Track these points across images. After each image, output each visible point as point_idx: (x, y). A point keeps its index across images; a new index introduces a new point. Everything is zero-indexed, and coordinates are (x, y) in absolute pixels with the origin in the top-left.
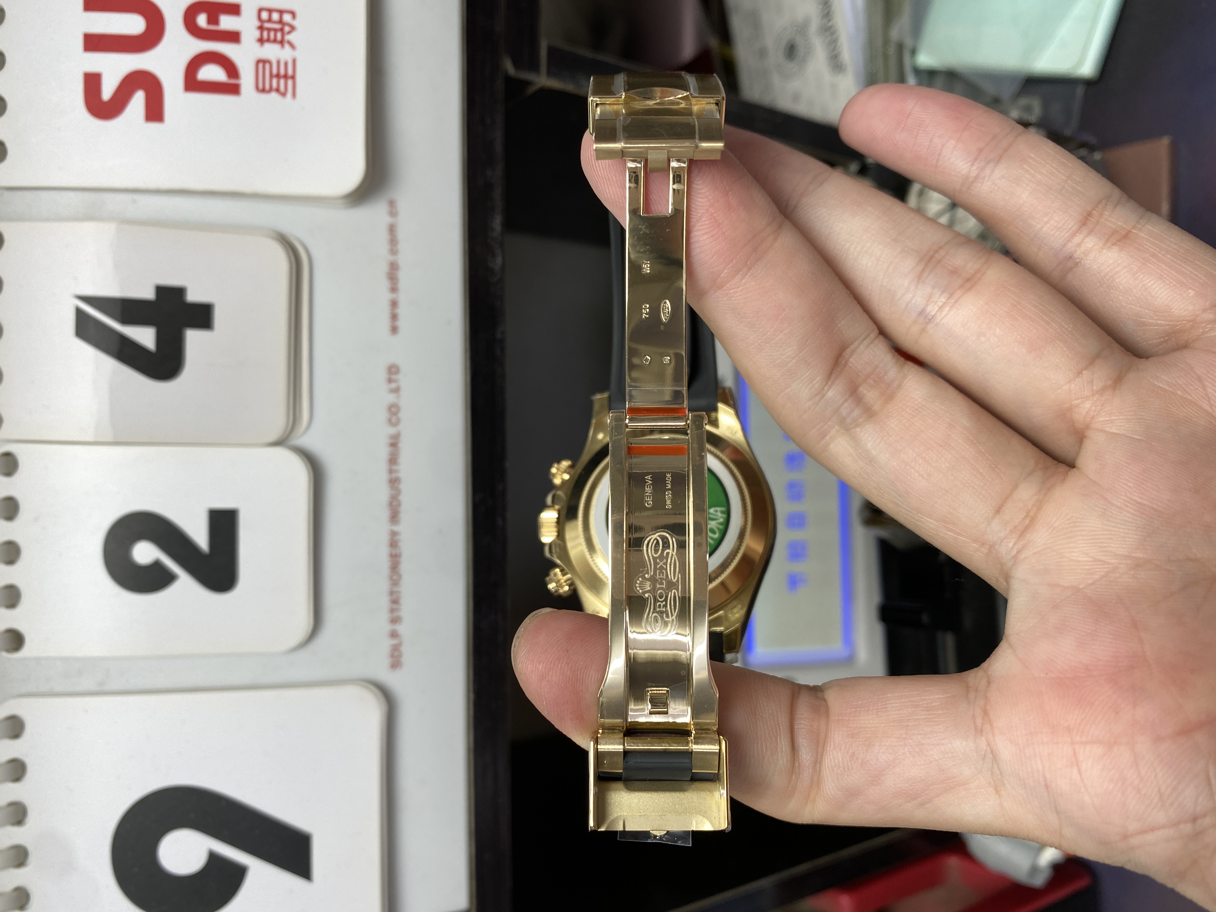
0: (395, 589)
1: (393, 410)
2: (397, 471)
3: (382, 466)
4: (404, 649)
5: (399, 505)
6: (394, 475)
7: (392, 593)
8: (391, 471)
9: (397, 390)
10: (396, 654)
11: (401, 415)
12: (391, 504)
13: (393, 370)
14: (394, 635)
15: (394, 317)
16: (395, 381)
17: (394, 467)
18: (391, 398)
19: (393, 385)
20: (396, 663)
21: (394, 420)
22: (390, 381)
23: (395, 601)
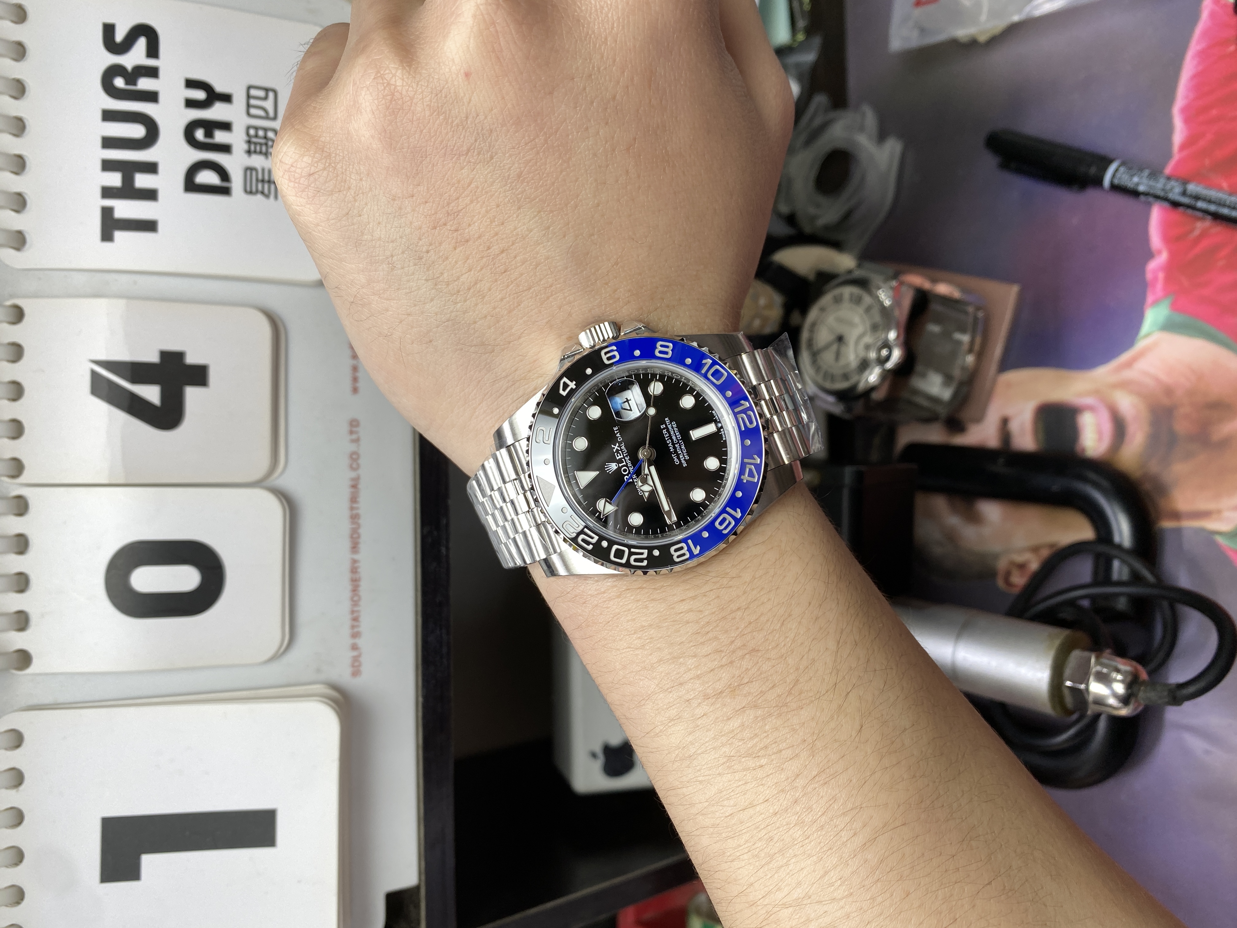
0: (356, 609)
1: (354, 458)
2: (357, 508)
3: (345, 504)
4: (363, 659)
5: (359, 537)
6: (354, 512)
7: (353, 612)
8: (352, 509)
9: (357, 441)
10: (356, 664)
11: (361, 461)
12: (352, 537)
13: (354, 424)
14: (354, 647)
15: (355, 379)
16: (357, 433)
17: (355, 505)
18: (353, 447)
19: (354, 437)
20: (356, 673)
21: (354, 466)
22: (351, 432)
23: (356, 619)
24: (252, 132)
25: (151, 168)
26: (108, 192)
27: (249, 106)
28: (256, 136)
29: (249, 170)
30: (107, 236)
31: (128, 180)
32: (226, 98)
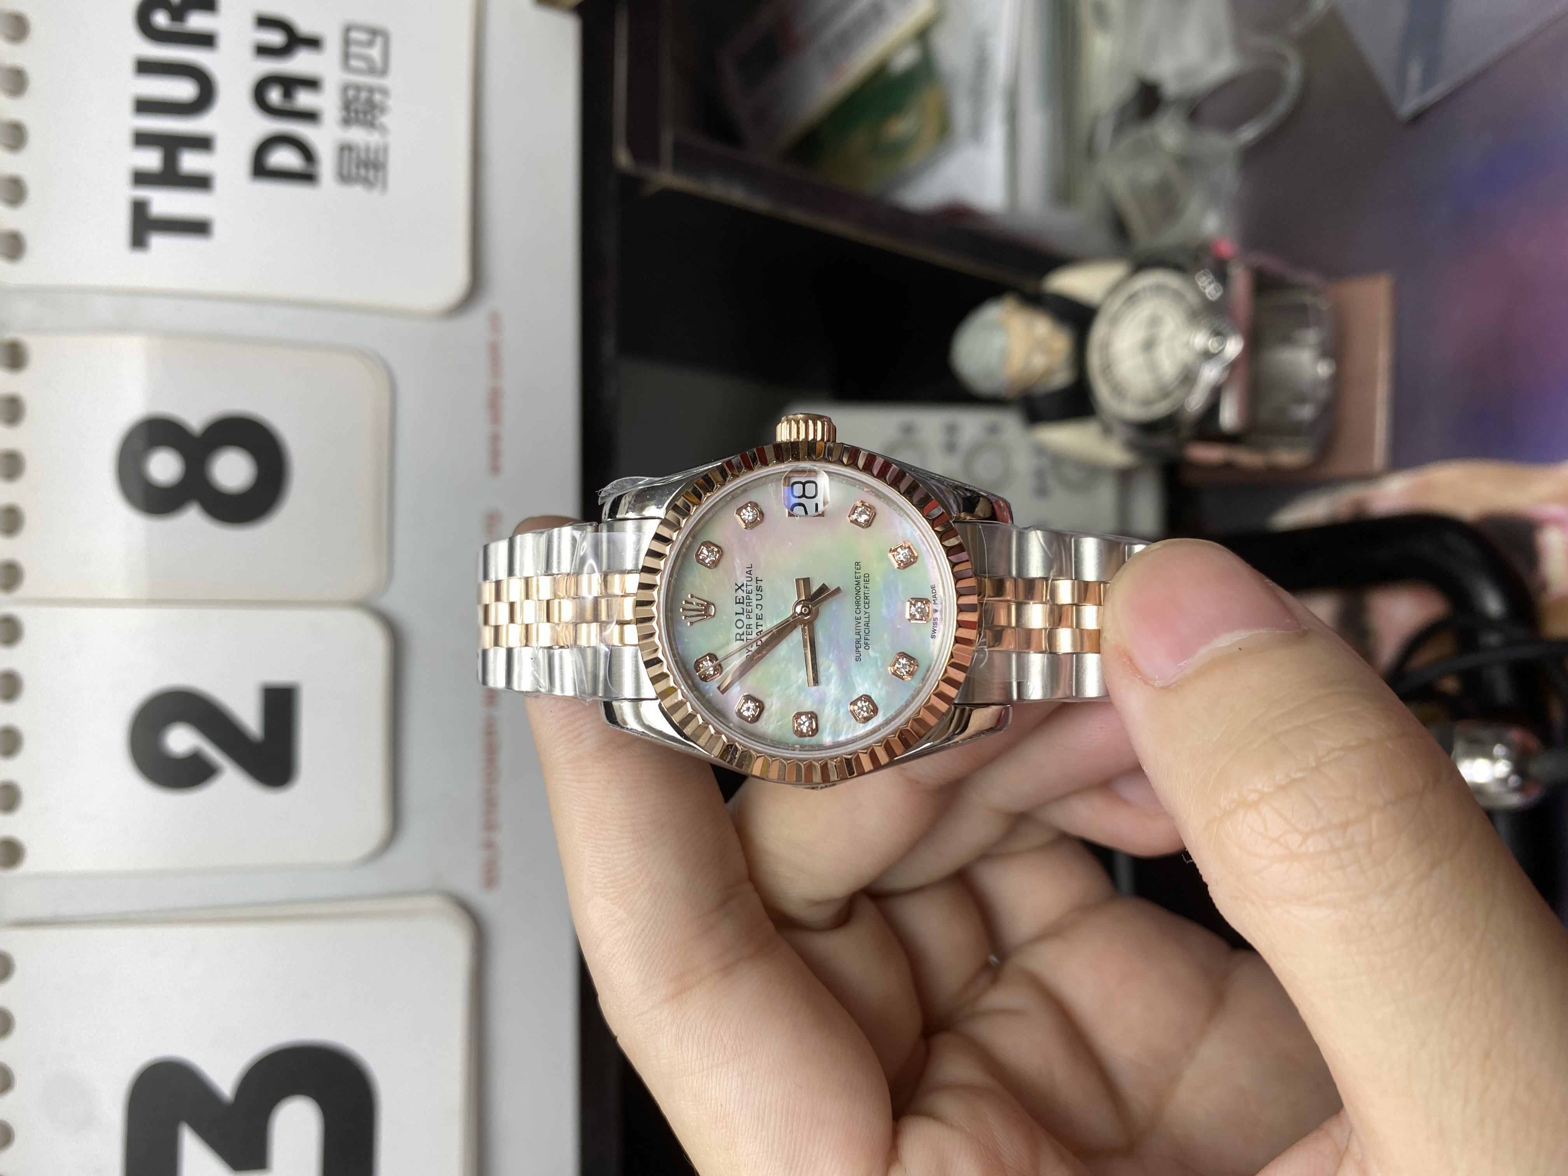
0: (491, 787)
4: (501, 862)
7: (487, 792)
10: (491, 868)
13: (492, 519)
14: (489, 845)
15: (495, 454)
16: (497, 530)
20: (491, 880)
22: (489, 530)
23: (490, 803)
24: (351, 93)
25: (203, 143)
26: (141, 178)
27: (346, 56)
28: (356, 98)
29: (345, 149)
30: (138, 240)
31: (170, 161)
32: (313, 43)
